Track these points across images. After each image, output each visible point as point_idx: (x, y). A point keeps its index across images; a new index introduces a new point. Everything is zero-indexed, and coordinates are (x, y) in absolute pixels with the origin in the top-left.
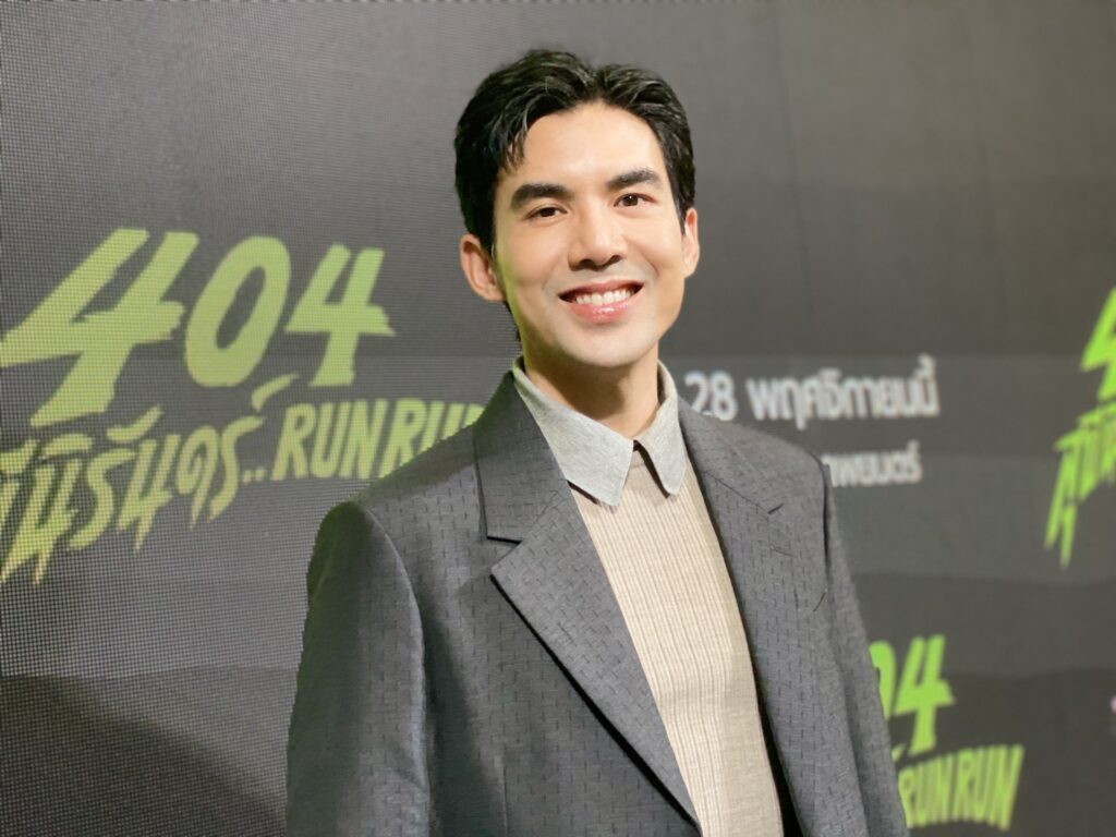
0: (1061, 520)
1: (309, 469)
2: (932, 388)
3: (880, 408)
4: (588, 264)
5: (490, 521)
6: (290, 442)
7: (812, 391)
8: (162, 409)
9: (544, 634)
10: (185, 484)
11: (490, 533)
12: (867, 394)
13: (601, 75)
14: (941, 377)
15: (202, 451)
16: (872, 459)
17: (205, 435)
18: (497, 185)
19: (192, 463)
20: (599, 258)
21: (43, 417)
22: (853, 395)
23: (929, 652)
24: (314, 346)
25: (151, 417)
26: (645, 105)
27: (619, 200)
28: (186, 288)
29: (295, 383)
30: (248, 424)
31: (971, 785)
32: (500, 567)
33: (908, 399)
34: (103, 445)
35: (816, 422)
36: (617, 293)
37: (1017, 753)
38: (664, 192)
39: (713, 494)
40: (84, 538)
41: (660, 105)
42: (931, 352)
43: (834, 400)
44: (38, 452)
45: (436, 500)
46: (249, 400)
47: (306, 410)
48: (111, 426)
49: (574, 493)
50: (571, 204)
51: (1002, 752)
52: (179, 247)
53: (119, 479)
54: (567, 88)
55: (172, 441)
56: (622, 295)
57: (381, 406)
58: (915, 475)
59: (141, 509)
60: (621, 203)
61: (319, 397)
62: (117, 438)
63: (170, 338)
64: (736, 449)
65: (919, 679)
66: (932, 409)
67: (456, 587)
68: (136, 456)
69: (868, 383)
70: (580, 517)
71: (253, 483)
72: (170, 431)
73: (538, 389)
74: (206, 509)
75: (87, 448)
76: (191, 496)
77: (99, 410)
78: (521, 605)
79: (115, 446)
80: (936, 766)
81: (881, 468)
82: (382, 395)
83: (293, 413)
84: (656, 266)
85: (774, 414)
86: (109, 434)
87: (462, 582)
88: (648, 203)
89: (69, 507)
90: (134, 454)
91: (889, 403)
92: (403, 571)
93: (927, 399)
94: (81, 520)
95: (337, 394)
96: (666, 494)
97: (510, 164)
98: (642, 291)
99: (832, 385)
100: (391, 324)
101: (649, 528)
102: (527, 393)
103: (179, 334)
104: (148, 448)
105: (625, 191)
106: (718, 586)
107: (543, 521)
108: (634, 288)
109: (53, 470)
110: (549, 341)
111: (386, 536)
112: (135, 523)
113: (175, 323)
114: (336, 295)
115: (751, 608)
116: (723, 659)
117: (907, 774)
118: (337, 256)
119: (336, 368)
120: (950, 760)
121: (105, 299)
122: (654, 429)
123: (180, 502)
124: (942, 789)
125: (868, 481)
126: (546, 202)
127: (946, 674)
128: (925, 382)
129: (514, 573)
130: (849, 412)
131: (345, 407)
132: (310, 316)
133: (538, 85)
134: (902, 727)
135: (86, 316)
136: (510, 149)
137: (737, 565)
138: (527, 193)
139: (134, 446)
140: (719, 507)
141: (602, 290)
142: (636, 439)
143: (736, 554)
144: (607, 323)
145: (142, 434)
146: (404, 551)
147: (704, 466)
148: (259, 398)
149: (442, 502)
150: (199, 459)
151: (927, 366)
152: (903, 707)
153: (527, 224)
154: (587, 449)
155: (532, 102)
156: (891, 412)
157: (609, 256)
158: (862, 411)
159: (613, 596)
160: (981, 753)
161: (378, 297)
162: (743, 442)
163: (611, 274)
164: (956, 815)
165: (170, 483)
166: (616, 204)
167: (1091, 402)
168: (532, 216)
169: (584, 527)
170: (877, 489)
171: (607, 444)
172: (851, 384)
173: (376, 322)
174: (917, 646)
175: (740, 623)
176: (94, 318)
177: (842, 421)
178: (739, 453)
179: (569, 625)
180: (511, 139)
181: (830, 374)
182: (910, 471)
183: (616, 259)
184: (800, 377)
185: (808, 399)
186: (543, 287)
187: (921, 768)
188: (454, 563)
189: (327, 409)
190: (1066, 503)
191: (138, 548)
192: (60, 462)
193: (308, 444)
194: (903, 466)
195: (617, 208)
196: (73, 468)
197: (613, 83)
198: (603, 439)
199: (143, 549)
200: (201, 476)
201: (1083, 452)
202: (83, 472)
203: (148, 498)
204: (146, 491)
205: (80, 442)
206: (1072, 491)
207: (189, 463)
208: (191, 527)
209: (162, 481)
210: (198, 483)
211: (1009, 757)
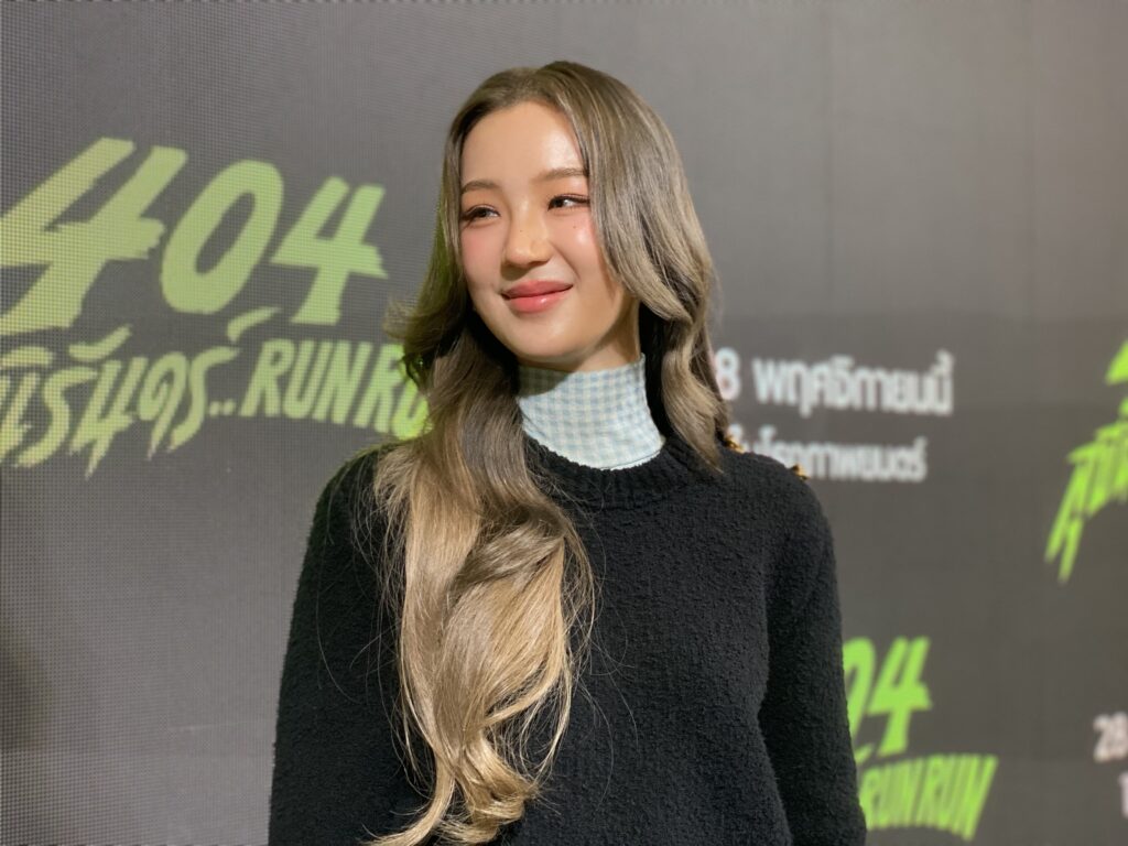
0: (1065, 534)
1: (281, 406)
2: (948, 386)
3: (891, 402)
6: (264, 377)
7: (821, 378)
8: (131, 330)
10: (147, 410)
12: (879, 387)
14: (959, 376)
15: (169, 377)
16: (876, 453)
17: (174, 361)
19: (158, 390)
21: (5, 325)
22: (864, 385)
23: (911, 654)
24: (302, 279)
25: (119, 336)
28: (169, 207)
29: (275, 317)
30: (220, 355)
31: (938, 792)
33: (921, 394)
34: (64, 361)
35: (821, 410)
37: (990, 764)
40: (35, 455)
42: (951, 350)
43: (843, 388)
46: (225, 328)
47: (285, 347)
48: (75, 342)
51: (974, 761)
52: (165, 163)
53: (78, 398)
55: (138, 364)
57: (365, 350)
58: (919, 474)
59: (98, 432)
62: (79, 356)
63: (146, 257)
65: (898, 680)
66: (944, 407)
68: (99, 376)
69: (881, 375)
71: (221, 417)
72: (137, 353)
74: (167, 438)
75: (47, 362)
76: (151, 424)
77: (63, 325)
79: (75, 363)
80: (904, 769)
81: (884, 463)
82: (366, 339)
83: (270, 348)
85: (778, 396)
86: (71, 351)
89: (22, 422)
90: (96, 374)
91: (900, 397)
93: (940, 396)
94: (32, 438)
95: (318, 333)
99: (844, 374)
100: (385, 266)
103: (157, 254)
104: (112, 369)
109: (9, 382)
112: (89, 447)
113: (153, 242)
114: (329, 230)
117: (872, 776)
118: (334, 190)
119: (321, 307)
120: (919, 764)
121: (83, 209)
123: (141, 429)
124: (908, 793)
125: (868, 475)
127: (928, 676)
128: (940, 380)
130: (857, 402)
131: (326, 347)
132: (298, 249)
134: (876, 726)
135: (59, 226)
139: (97, 365)
145: (108, 354)
148: (235, 329)
150: (165, 387)
151: (945, 363)
152: (877, 707)
156: (902, 406)
158: (871, 403)
160: (952, 761)
161: (372, 236)
165: (132, 407)
167: (1111, 417)
172: (864, 374)
173: (369, 262)
174: (899, 648)
176: (68, 229)
177: (849, 413)
181: (842, 362)
182: (914, 468)
184: (811, 360)
185: (817, 385)
187: (888, 771)
189: (307, 347)
190: (1072, 516)
192: (16, 375)
193: (283, 382)
194: (907, 463)
196: (29, 382)
199: (96, 472)
200: (165, 404)
201: (1097, 466)
202: (40, 388)
203: (107, 420)
204: (105, 412)
205: (39, 355)
206: (1080, 505)
207: (154, 389)
208: (150, 455)
209: (123, 405)
210: (161, 411)
211: (981, 767)
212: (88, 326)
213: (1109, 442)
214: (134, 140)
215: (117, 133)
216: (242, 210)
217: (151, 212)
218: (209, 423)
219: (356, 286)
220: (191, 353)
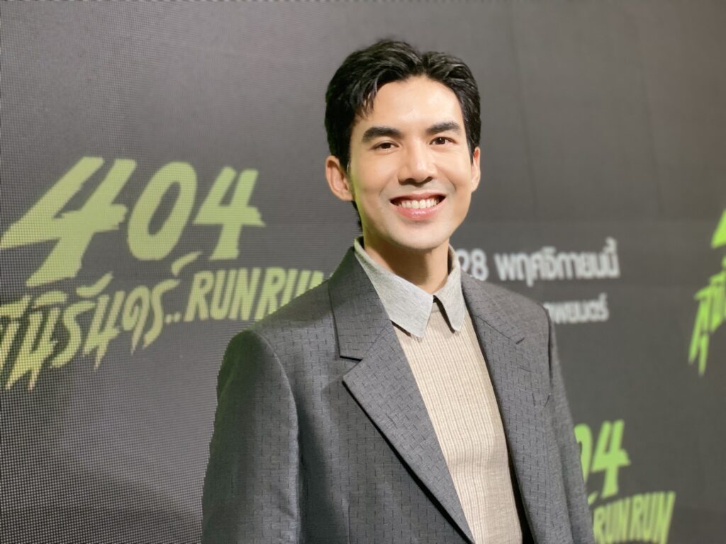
0: (699, 345)
1: (209, 313)
2: (615, 259)
3: (582, 272)
4: (411, 182)
5: (342, 346)
6: (197, 296)
7: (537, 262)
8: (114, 275)
9: (377, 421)
10: (128, 324)
11: (343, 354)
12: (573, 264)
13: (426, 58)
14: (621, 253)
15: (139, 302)
16: (576, 306)
17: (141, 292)
18: (354, 125)
19: (133, 310)
20: (419, 179)
21: (35, 280)
22: (564, 264)
23: (614, 431)
24: (212, 233)
25: (106, 280)
26: (453, 80)
27: (433, 140)
28: (129, 196)
29: (200, 258)
30: (169, 285)
31: (641, 518)
32: (348, 376)
33: (599, 266)
34: (74, 299)
35: (539, 281)
36: (428, 201)
37: (671, 497)
38: (461, 137)
39: (482, 331)
40: (62, 360)
41: (462, 80)
42: (614, 237)
43: (551, 267)
44: (31, 303)
45: (306, 331)
46: (170, 268)
47: (207, 275)
48: (80, 285)
49: (395, 328)
50: (403, 142)
51: (661, 496)
52: (123, 169)
53: (84, 320)
54: (403, 65)
55: (119, 296)
56: (431, 203)
57: (256, 272)
58: (604, 316)
59: (99, 340)
60: (434, 143)
61: (216, 266)
62: (83, 294)
63: (117, 228)
64: (494, 301)
65: (608, 449)
66: (615, 272)
67: (320, 389)
68: (96, 307)
69: (573, 256)
70: (399, 344)
71: (173, 323)
72: (119, 289)
73: (371, 259)
74: (141, 340)
75: (63, 300)
76: (131, 332)
77: (71, 276)
78: (362, 401)
79: (81, 299)
80: (619, 505)
81: (582, 312)
82: (257, 265)
83: (198, 277)
84: (455, 185)
85: (512, 277)
86: (78, 292)
87: (324, 387)
88: (451, 143)
89: (52, 339)
90: (94, 304)
91: (587, 269)
92: (285, 377)
93: (611, 266)
94: (58, 349)
95: (227, 265)
96: (453, 331)
97: (364, 113)
98: (444, 201)
99: (550, 258)
100: (263, 219)
101: (442, 352)
102: (365, 262)
103: (124, 226)
104: (104, 300)
105: (437, 135)
106: (485, 391)
107: (375, 346)
108: (440, 198)
109: (41, 315)
110: (382, 229)
111: (275, 355)
112: (94, 351)
113: (121, 218)
114: (226, 200)
115: (505, 405)
116: (488, 438)
117: (599, 511)
118: (227, 175)
119: (227, 248)
120: (628, 501)
121: (76, 203)
122: (446, 288)
123: (125, 336)
124: (623, 521)
125: (573, 320)
126: (386, 139)
127: (625, 445)
128: (610, 255)
129: (358, 380)
130: (561, 275)
131: (233, 273)
132: (210, 213)
133: (384, 63)
134: (597, 480)
135: (63, 214)
136: (365, 103)
137: (496, 377)
138: (374, 132)
139: (94, 299)
140: (486, 340)
141: (419, 199)
142: (436, 294)
143: (497, 370)
144: (422, 221)
145: (100, 291)
146: (286, 364)
147: (476, 312)
148: (176, 267)
149: (310, 332)
150: (137, 308)
151: (612, 245)
152: (597, 466)
153: (372, 152)
154: (404, 300)
155: (381, 73)
156: (588, 275)
157: (426, 178)
158: (570, 274)
159: (420, 397)
160: (648, 497)
161: (254, 201)
162: (499, 297)
163: (426, 188)
164: (632, 537)
165: (118, 323)
166: (431, 143)
167: (718, 269)
168: (375, 148)
169: (402, 351)
170: (579, 327)
171: (417, 297)
172: (562, 257)
173: (253, 217)
174: (606, 427)
175: (498, 415)
176: (70, 216)
177: (557, 281)
178: (497, 305)
179: (392, 415)
180: (365, 97)
181: (549, 251)
182: (601, 313)
183: (429, 179)
184: (529, 252)
185: (535, 267)
186: (380, 194)
187: (609, 507)
188: (319, 372)
189: (221, 274)
190: (702, 333)
191: (97, 366)
192: (45, 310)
193: (209, 297)
194: (596, 310)
195: (431, 146)
196: (54, 315)
197: (433, 64)
198: (415, 294)
199: (100, 366)
200: (138, 319)
201: (712, 300)
202: (61, 316)
203: (104, 333)
204: (102, 328)
205: (58, 297)
206: (706, 327)
207: (131, 310)
208: (132, 352)
209: (113, 322)
210: (136, 324)
211: (666, 500)
213: (718, 284)
214: (103, 157)
215: (91, 153)
217: (118, 200)
219: (247, 233)
220: (151, 286)
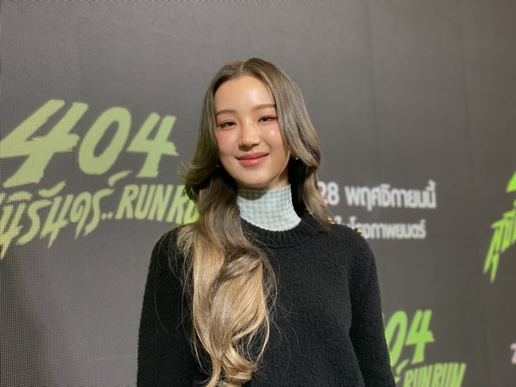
0: (492, 261)
1: (134, 214)
2: (434, 196)
3: (408, 203)
6: (125, 202)
7: (376, 194)
8: (66, 183)
10: (74, 218)
12: (402, 197)
14: (438, 191)
15: (83, 203)
16: (403, 227)
17: (85, 196)
19: (78, 208)
21: (9, 183)
22: (396, 196)
23: (424, 317)
24: (141, 158)
25: (60, 186)
28: (81, 128)
29: (129, 175)
30: (106, 192)
31: (440, 380)
33: (422, 200)
34: (37, 198)
35: (376, 208)
37: (463, 366)
40: (25, 239)
42: (434, 180)
43: (386, 198)
44: (6, 198)
46: (107, 181)
47: (134, 188)
48: (41, 189)
51: (456, 365)
52: (79, 110)
53: (43, 213)
55: (69, 198)
57: (170, 188)
58: (423, 235)
59: (53, 228)
61: (141, 182)
62: (43, 195)
63: (71, 151)
65: (418, 329)
66: (433, 205)
68: (52, 204)
69: (403, 191)
71: (107, 219)
72: (69, 193)
74: (83, 230)
75: (29, 198)
76: (76, 224)
77: (36, 182)
79: (42, 198)
80: (424, 370)
81: (407, 231)
82: (171, 183)
83: (128, 189)
85: (357, 203)
86: (40, 193)
89: (19, 225)
90: (51, 202)
91: (412, 201)
93: (431, 201)
94: (23, 232)
95: (149, 181)
99: (387, 192)
100: (177, 151)
103: (76, 149)
104: (58, 200)
109: (12, 207)
112: (49, 235)
113: (74, 144)
114: (152, 136)
117: (409, 373)
118: (153, 118)
119: (150, 169)
120: (431, 367)
121: (43, 131)
123: (71, 226)
125: (400, 236)
127: (431, 327)
128: (430, 193)
130: (393, 204)
131: (153, 187)
132: (139, 145)
135: (33, 138)
139: (51, 199)
145: (56, 194)
148: (112, 180)
150: (81, 207)
151: (432, 185)
152: (410, 342)
156: (413, 205)
158: (399, 204)
160: (446, 365)
161: (171, 138)
165: (67, 216)
167: (510, 208)
170: (404, 241)
172: (395, 191)
173: (171, 149)
174: (419, 314)
176: (38, 140)
177: (390, 208)
181: (385, 187)
182: (420, 233)
184: (371, 187)
185: (374, 197)
187: (416, 370)
189: (144, 187)
190: (494, 253)
192: (16, 204)
193: (134, 203)
194: (418, 231)
196: (21, 208)
199: (52, 246)
200: (82, 215)
201: (504, 229)
202: (26, 209)
203: (56, 223)
204: (55, 220)
205: (26, 195)
206: (498, 248)
207: (77, 208)
208: (76, 238)
209: (63, 216)
210: (80, 218)
211: (459, 368)
212: (48, 181)
213: (509, 218)
214: (65, 100)
215: (57, 97)
216: (112, 129)
217: (73, 131)
218: (101, 222)
219: (165, 160)
220: (93, 192)
